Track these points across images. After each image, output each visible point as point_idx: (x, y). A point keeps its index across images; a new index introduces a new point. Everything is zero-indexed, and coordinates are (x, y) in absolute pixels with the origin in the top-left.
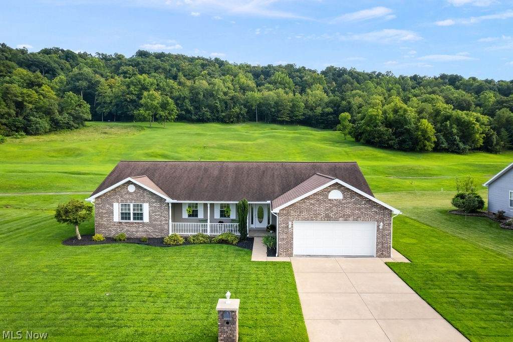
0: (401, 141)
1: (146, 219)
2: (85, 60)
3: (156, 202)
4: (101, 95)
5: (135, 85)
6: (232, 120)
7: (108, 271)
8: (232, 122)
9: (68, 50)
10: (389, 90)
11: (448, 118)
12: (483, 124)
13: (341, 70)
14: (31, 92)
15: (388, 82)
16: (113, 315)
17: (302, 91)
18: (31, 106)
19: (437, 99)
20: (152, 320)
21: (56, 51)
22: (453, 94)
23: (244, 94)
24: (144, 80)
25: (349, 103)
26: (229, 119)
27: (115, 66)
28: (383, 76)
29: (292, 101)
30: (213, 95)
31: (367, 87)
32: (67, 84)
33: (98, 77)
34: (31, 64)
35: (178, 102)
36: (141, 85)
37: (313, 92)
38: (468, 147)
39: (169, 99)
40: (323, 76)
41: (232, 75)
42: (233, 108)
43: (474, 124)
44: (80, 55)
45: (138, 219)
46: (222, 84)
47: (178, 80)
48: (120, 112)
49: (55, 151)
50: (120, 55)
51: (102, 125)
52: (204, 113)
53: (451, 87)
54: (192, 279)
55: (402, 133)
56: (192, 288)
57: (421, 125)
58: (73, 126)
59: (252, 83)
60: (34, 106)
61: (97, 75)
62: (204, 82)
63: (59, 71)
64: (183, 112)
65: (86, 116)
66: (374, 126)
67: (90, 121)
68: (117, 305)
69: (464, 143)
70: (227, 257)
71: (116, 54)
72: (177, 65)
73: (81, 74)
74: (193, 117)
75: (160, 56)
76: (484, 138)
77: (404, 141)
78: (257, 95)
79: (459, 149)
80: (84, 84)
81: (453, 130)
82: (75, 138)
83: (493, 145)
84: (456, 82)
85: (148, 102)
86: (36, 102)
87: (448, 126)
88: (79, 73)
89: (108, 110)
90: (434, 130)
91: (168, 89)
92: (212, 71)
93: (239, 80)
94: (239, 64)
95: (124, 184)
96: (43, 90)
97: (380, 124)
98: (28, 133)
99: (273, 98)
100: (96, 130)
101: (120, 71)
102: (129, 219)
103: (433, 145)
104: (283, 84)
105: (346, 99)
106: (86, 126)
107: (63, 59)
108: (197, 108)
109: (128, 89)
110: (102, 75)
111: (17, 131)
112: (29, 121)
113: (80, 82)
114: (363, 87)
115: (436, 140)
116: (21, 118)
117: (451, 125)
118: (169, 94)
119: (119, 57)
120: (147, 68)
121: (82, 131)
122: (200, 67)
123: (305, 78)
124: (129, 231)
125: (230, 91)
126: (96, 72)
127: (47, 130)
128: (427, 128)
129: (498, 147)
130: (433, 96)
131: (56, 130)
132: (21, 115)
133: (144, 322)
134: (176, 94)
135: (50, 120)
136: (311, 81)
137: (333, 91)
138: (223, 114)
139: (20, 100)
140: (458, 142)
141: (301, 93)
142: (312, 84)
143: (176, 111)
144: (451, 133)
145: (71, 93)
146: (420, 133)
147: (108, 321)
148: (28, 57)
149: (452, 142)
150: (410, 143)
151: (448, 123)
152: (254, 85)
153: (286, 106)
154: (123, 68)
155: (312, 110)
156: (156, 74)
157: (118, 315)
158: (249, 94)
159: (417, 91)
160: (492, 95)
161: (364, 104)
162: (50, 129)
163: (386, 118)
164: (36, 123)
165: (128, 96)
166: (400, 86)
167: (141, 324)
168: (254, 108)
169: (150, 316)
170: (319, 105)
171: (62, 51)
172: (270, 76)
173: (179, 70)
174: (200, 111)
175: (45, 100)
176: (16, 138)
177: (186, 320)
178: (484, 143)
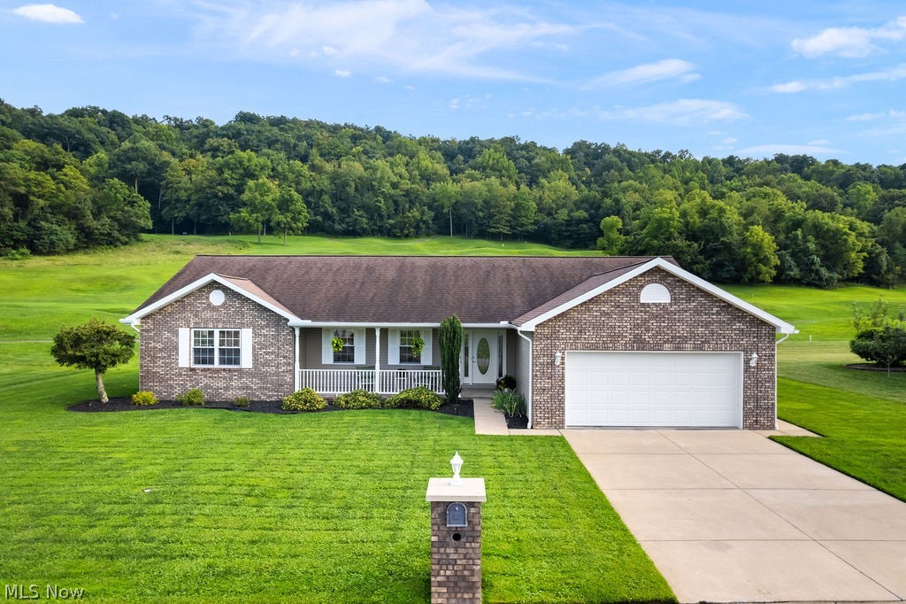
0: (715, 264)
1: (246, 361)
2: (144, 128)
3: (267, 326)
4: (172, 187)
5: (232, 169)
6: (406, 232)
7: (156, 451)
8: (407, 236)
9: (114, 111)
10: (686, 182)
11: (798, 224)
12: (861, 234)
13: (600, 147)
14: (44, 177)
15: (684, 168)
16: (155, 533)
17: (531, 183)
18: (42, 202)
19: (774, 194)
20: (253, 542)
21: (94, 112)
22: (800, 187)
23: (428, 185)
24: (249, 160)
25: (617, 201)
26: (402, 230)
27: (197, 137)
28: (674, 157)
29: (515, 197)
30: (372, 186)
31: (646, 176)
32: (110, 167)
33: (166, 156)
34: (47, 134)
35: (310, 199)
36: (244, 169)
37: (552, 184)
38: (836, 276)
39: (293, 192)
40: (569, 157)
41: (405, 155)
42: (409, 212)
43: (845, 233)
44: (136, 120)
45: (230, 362)
46: (388, 169)
47: (310, 163)
48: (204, 217)
49: (83, 280)
50: (207, 120)
51: (171, 239)
52: (356, 220)
53: (796, 176)
54: (349, 463)
55: (716, 251)
56: (350, 479)
57: (751, 236)
58: (118, 240)
59: (442, 169)
60: (48, 203)
61: (165, 153)
62: (357, 165)
63: (98, 146)
64: (319, 218)
65: (142, 222)
66: (665, 238)
67: (149, 232)
68: (168, 511)
69: (829, 269)
70: (423, 428)
71: (199, 119)
72: (308, 137)
73: (136, 150)
74: (337, 227)
75: (279, 122)
76: (865, 259)
77: (720, 265)
78: (452, 187)
79: (820, 279)
80: (141, 166)
81: (809, 244)
82: (122, 260)
83: (880, 273)
84: (804, 167)
85: (256, 198)
86: (53, 196)
87: (800, 237)
88: (132, 148)
89: (183, 214)
90: (774, 245)
91: (291, 177)
92: (371, 147)
93: (418, 163)
94: (417, 138)
95: (201, 289)
96: (66, 175)
97: (676, 235)
98: (36, 251)
99: (480, 194)
100: (160, 246)
101: (206, 146)
102: (212, 362)
103: (774, 272)
104: (497, 170)
105: (611, 196)
106: (142, 241)
107: (105, 126)
108: (344, 211)
109: (220, 175)
110: (174, 154)
111: (14, 248)
112: (39, 229)
113: (134, 163)
114: (641, 174)
115: (779, 263)
116: (22, 224)
117: (804, 237)
118: (293, 185)
119: (205, 124)
120: (255, 142)
121: (135, 249)
122: (349, 140)
123: (536, 161)
124: (211, 388)
125: (403, 181)
126: (162, 148)
127: (72, 247)
128: (762, 240)
129: (890, 276)
130: (767, 189)
131: (87, 247)
132: (22, 218)
133: (233, 546)
134: (306, 185)
135: (76, 229)
136: (548, 165)
137: (588, 184)
138: (391, 221)
139: (23, 192)
140: (817, 267)
141: (530, 186)
142: (549, 172)
143: (306, 215)
144: (806, 252)
145: (116, 180)
146: (749, 250)
147: (138, 545)
148: (43, 122)
149: (807, 267)
150: (732, 268)
151: (799, 232)
152: (447, 172)
153: (505, 206)
154: (211, 140)
155: (549, 214)
156: (270, 151)
157: (168, 531)
158: (437, 186)
159: (735, 183)
160: (871, 188)
161: (644, 204)
162: (75, 245)
163: (687, 224)
164: (51, 233)
165: (219, 187)
166: (705, 175)
167: (223, 551)
168: (445, 211)
169: (248, 535)
170: (564, 206)
171: (104, 112)
172: (474, 157)
173: (311, 146)
174: (349, 216)
175: (69, 192)
176: (12, 259)
177: (341, 542)
178: (864, 269)
